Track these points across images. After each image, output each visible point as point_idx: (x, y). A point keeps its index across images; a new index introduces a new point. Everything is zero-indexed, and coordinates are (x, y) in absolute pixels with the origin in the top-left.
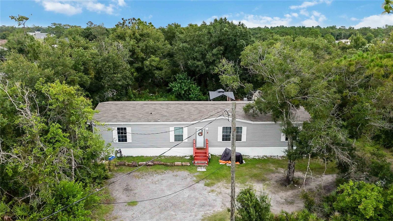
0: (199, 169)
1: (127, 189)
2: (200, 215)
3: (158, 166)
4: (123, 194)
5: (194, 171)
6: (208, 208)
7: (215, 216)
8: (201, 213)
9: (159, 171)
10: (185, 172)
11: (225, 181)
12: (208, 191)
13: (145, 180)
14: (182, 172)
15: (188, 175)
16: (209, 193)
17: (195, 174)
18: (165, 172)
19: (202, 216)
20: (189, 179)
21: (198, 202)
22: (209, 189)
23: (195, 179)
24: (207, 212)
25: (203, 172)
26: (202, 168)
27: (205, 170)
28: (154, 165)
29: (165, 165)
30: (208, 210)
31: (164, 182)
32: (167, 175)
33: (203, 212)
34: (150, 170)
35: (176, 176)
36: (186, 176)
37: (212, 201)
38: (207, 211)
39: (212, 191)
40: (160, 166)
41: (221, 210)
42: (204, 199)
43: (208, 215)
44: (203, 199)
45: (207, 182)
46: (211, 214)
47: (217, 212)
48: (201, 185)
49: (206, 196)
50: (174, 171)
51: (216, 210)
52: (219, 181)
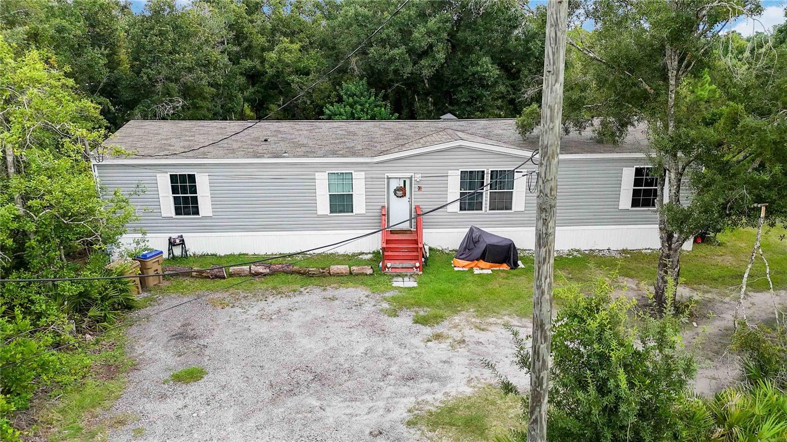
0: (398, 283)
1: (183, 336)
2: (402, 406)
3: (283, 277)
4: (166, 347)
5: (383, 289)
6: (426, 385)
7: (451, 410)
8: (405, 400)
9: (284, 289)
10: (359, 290)
11: (472, 310)
12: (425, 337)
13: (240, 310)
14: (349, 290)
15: (367, 296)
16: (429, 344)
17: (387, 295)
18: (302, 289)
19: (409, 411)
20: (368, 308)
21: (393, 369)
22: (427, 331)
23: (385, 305)
24: (423, 398)
25: (410, 289)
26: (406, 279)
27: (415, 284)
28: (271, 275)
29: (303, 274)
30: (428, 391)
31: (296, 314)
32: (306, 297)
33: (413, 399)
34: (259, 286)
35: (333, 299)
36: (359, 300)
37: (440, 365)
38: (422, 394)
39: (438, 337)
40: (289, 276)
41: (468, 391)
42: (413, 358)
43: (428, 408)
44: (409, 359)
45: (422, 313)
46: (437, 404)
47: (456, 398)
48: (404, 321)
49: (420, 350)
50: (328, 288)
51: (454, 390)
52: (456, 312)
